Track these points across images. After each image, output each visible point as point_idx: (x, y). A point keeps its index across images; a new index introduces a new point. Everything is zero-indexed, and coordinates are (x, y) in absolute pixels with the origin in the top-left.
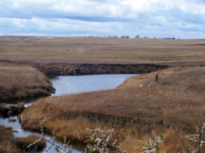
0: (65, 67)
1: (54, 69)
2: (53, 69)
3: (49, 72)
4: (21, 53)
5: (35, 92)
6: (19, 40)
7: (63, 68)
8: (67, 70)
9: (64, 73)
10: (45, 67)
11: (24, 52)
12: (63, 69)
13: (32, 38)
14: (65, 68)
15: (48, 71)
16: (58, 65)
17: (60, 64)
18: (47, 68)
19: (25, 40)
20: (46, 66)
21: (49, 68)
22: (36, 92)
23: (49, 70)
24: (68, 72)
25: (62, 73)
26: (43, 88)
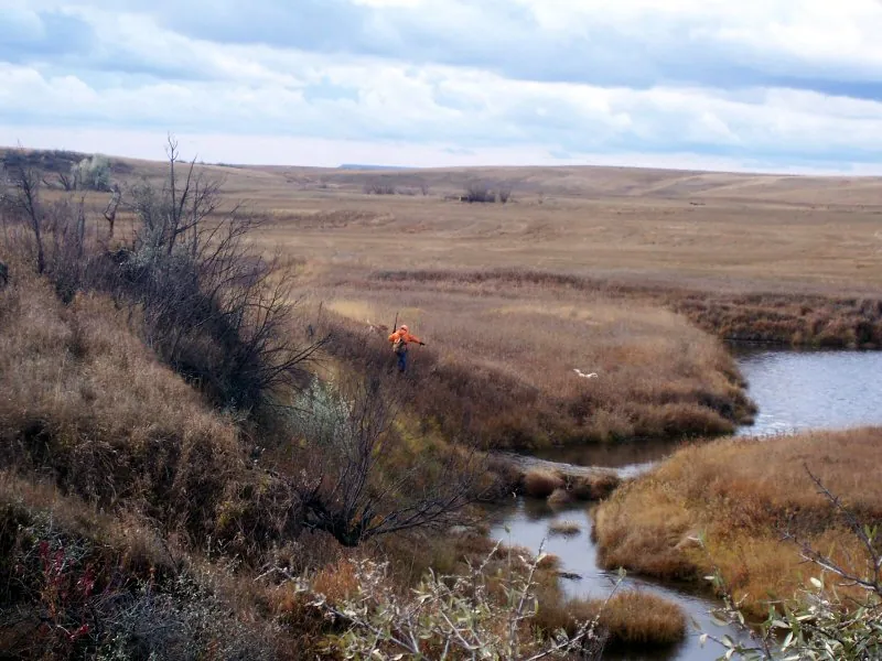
0: (810, 311)
1: (765, 321)
2: (759, 321)
3: (742, 331)
4: (632, 245)
5: (667, 417)
6: (630, 188)
7: (803, 318)
8: (819, 325)
9: (806, 340)
10: (726, 308)
11: (645, 243)
12: (800, 320)
13: (685, 179)
14: (810, 319)
15: (737, 326)
16: (780, 305)
17: (791, 298)
18: (734, 313)
19: (658, 186)
20: (731, 305)
21: (742, 313)
22: (673, 418)
23: (744, 325)
24: (823, 334)
25: (797, 336)
26: (706, 400)
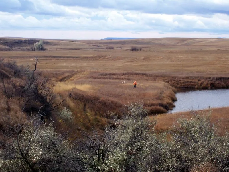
0: (200, 80)
1: (189, 83)
2: (188, 83)
3: (184, 86)
4: (168, 62)
7: (198, 82)
8: (201, 84)
9: (198, 87)
10: (180, 80)
12: (197, 83)
14: (200, 82)
15: (183, 84)
16: (194, 79)
17: (196, 77)
18: (182, 81)
20: (182, 79)
21: (184, 81)
23: (184, 84)
24: (203, 86)
25: (196, 86)
